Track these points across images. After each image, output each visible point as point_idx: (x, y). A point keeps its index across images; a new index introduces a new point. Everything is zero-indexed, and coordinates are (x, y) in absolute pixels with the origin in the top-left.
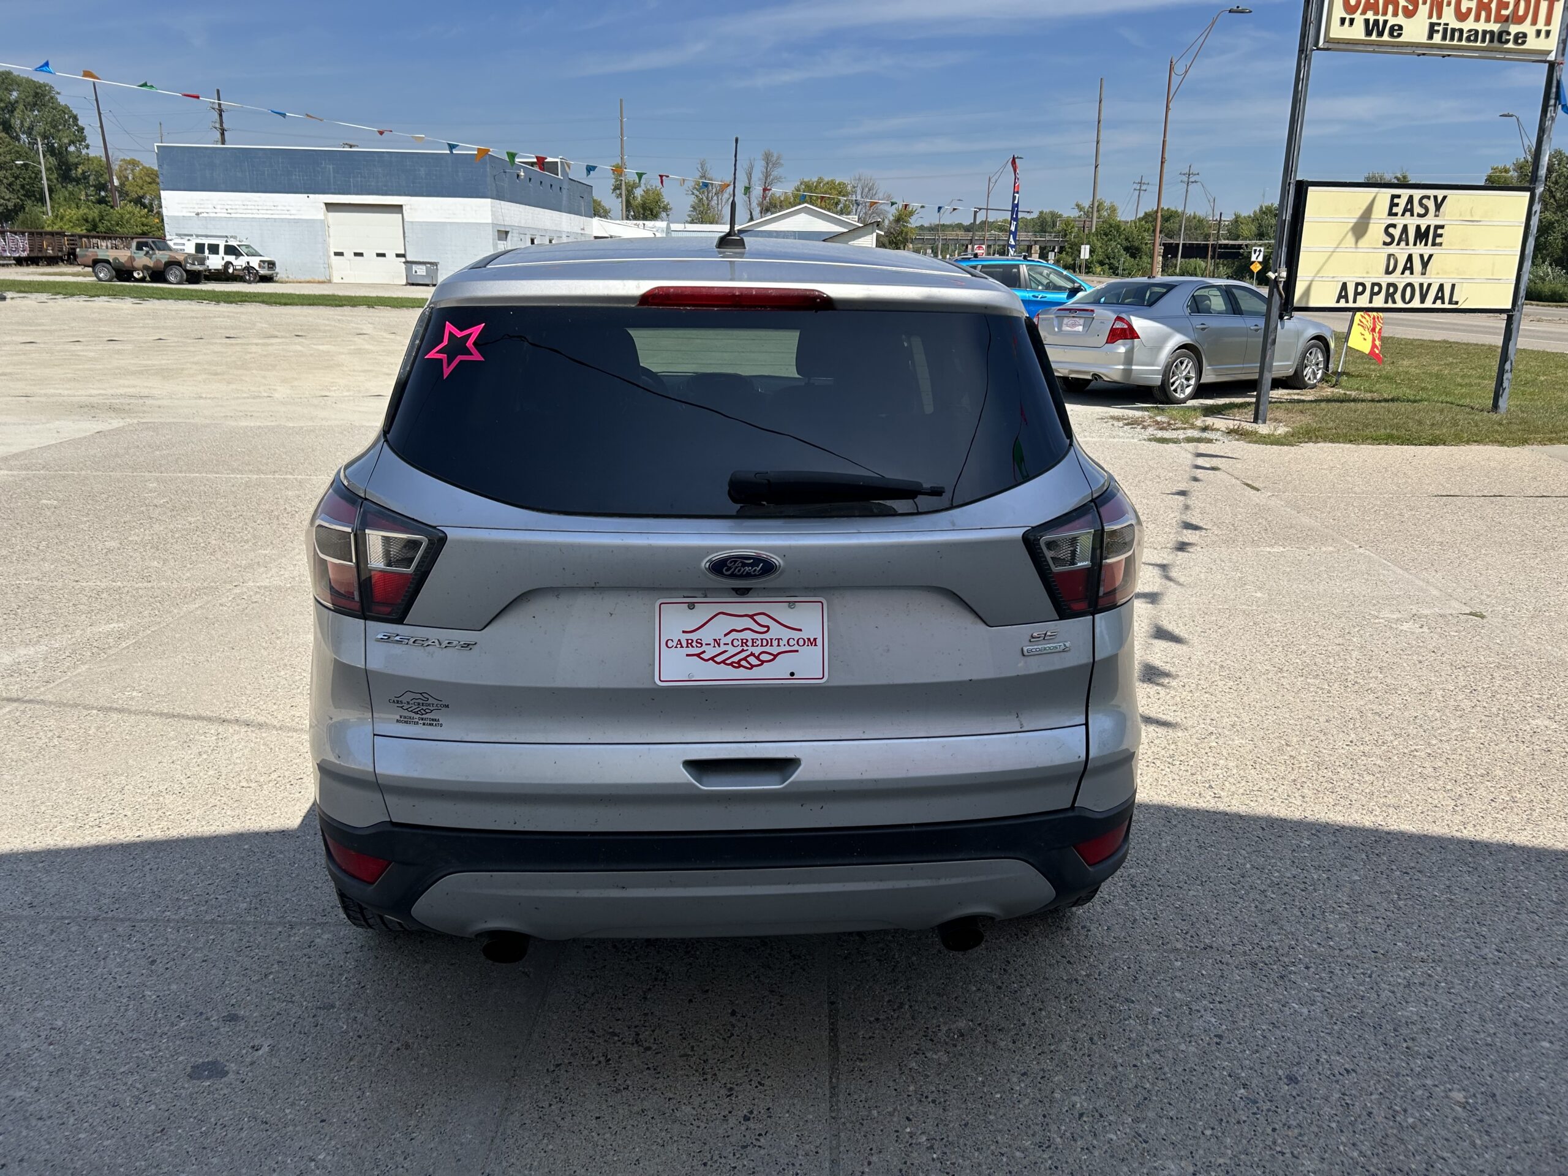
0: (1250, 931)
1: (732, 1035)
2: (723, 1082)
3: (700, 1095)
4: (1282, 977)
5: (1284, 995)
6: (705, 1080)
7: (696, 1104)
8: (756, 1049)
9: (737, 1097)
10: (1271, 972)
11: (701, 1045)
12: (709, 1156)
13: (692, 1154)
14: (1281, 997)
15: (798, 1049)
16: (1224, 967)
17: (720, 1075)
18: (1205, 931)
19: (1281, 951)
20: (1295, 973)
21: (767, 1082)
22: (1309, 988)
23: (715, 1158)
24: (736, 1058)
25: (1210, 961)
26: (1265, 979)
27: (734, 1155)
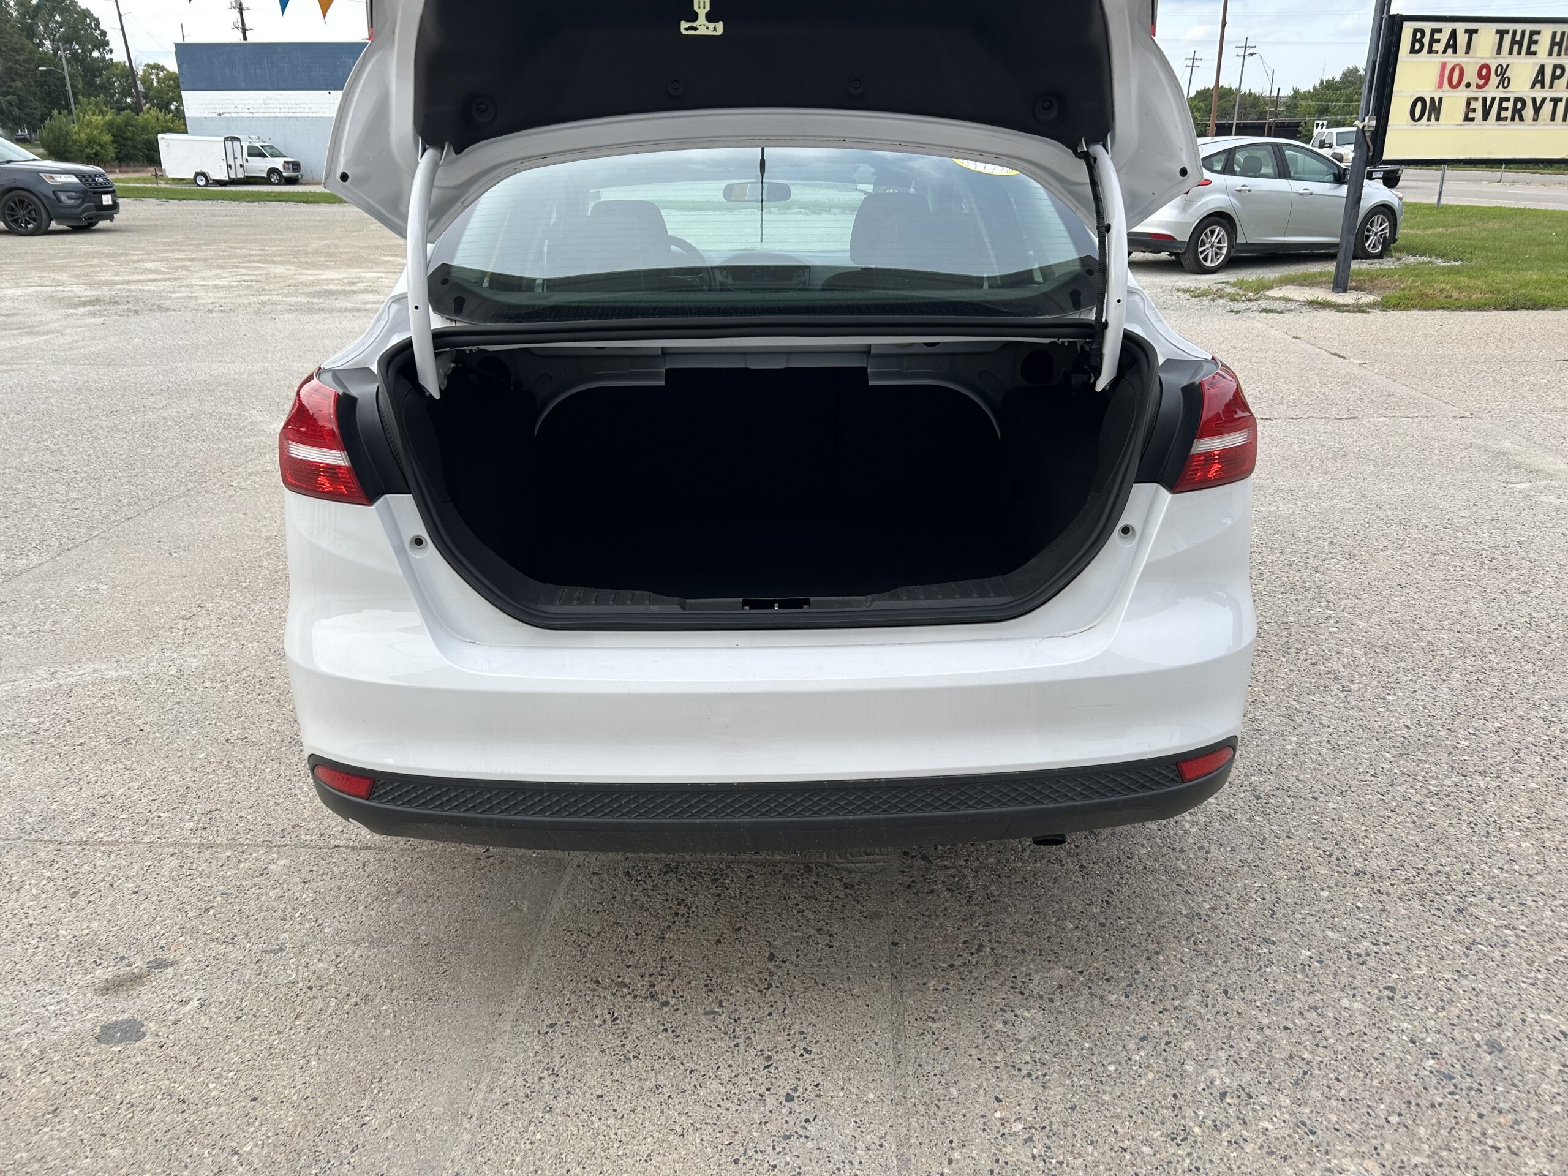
0: (1411, 852)
1: (770, 986)
2: (759, 1048)
3: (730, 1066)
4: (1460, 911)
5: (1466, 934)
6: (737, 1045)
7: (725, 1078)
8: (801, 1005)
9: (777, 1068)
10: (1444, 904)
11: (732, 1000)
12: (741, 1150)
13: (720, 1147)
14: (1464, 937)
15: (853, 1005)
16: (1384, 898)
17: (755, 1039)
18: (1354, 852)
19: (1453, 877)
20: (1476, 905)
21: (815, 1049)
22: (1497, 924)
23: (750, 1153)
24: (775, 1016)
25: (1365, 890)
26: (1437, 913)
27: (774, 1149)
